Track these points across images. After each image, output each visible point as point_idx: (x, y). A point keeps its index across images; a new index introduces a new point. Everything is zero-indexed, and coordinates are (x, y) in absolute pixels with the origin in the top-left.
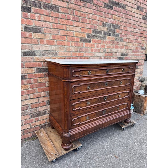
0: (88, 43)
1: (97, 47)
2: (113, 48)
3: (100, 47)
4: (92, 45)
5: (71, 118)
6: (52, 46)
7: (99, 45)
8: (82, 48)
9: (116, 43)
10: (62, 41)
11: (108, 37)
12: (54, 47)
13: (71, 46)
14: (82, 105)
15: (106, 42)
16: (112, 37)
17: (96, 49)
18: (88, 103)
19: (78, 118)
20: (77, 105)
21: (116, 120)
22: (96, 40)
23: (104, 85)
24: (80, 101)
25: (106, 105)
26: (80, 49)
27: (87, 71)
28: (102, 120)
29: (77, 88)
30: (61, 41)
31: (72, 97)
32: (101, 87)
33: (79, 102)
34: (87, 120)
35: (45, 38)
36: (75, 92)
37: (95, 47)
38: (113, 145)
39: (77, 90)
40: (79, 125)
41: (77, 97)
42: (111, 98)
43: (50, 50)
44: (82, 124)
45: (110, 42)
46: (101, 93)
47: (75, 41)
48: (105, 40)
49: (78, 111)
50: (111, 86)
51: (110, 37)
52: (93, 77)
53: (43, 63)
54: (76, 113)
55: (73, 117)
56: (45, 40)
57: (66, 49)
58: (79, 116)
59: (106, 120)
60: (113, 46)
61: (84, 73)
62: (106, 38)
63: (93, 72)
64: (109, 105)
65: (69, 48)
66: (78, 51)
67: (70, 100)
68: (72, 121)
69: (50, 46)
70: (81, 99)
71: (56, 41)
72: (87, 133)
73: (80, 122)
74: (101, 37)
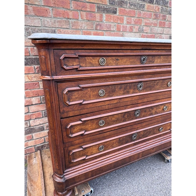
0: (112, 15)
1: (128, 23)
2: (155, 25)
3: (133, 23)
4: (118, 18)
5: (67, 149)
6: (45, 19)
7: (131, 20)
8: (101, 23)
9: (161, 18)
10: (64, 9)
11: (148, 6)
12: (48, 20)
13: (80, 19)
14: (88, 126)
15: (145, 14)
16: (155, 5)
17: (127, 27)
18: (101, 122)
19: (81, 149)
20: (79, 127)
21: (155, 149)
22: (126, 9)
23: (134, 89)
24: (83, 119)
25: (139, 126)
26: (97, 25)
27: (98, 58)
28: (130, 150)
29: (76, 93)
30: (61, 10)
31: (64, 112)
32: (128, 93)
33: (81, 121)
34: (101, 152)
35: (30, 3)
36: (70, 102)
37: (125, 22)
38: (148, 191)
39: (77, 98)
40: (84, 161)
41: (77, 113)
42: (149, 113)
43: (42, 25)
44: (91, 159)
45: (151, 15)
46: (129, 103)
47: (88, 10)
48: (142, 10)
49: (81, 137)
50: (151, 90)
51: (152, 5)
52: (110, 70)
53: (30, 50)
54: (77, 142)
55: (70, 148)
56: (30, 6)
57: (71, 25)
58: (84, 147)
59: (138, 149)
60: (156, 22)
61: (90, 63)
62: (144, 7)
63: (111, 61)
64: (145, 124)
65: (77, 23)
66: (94, 28)
67: (61, 119)
68: (69, 155)
69: (41, 18)
70: (86, 115)
71: (51, 8)
72: (100, 173)
73: (87, 156)
74: (136, 4)
